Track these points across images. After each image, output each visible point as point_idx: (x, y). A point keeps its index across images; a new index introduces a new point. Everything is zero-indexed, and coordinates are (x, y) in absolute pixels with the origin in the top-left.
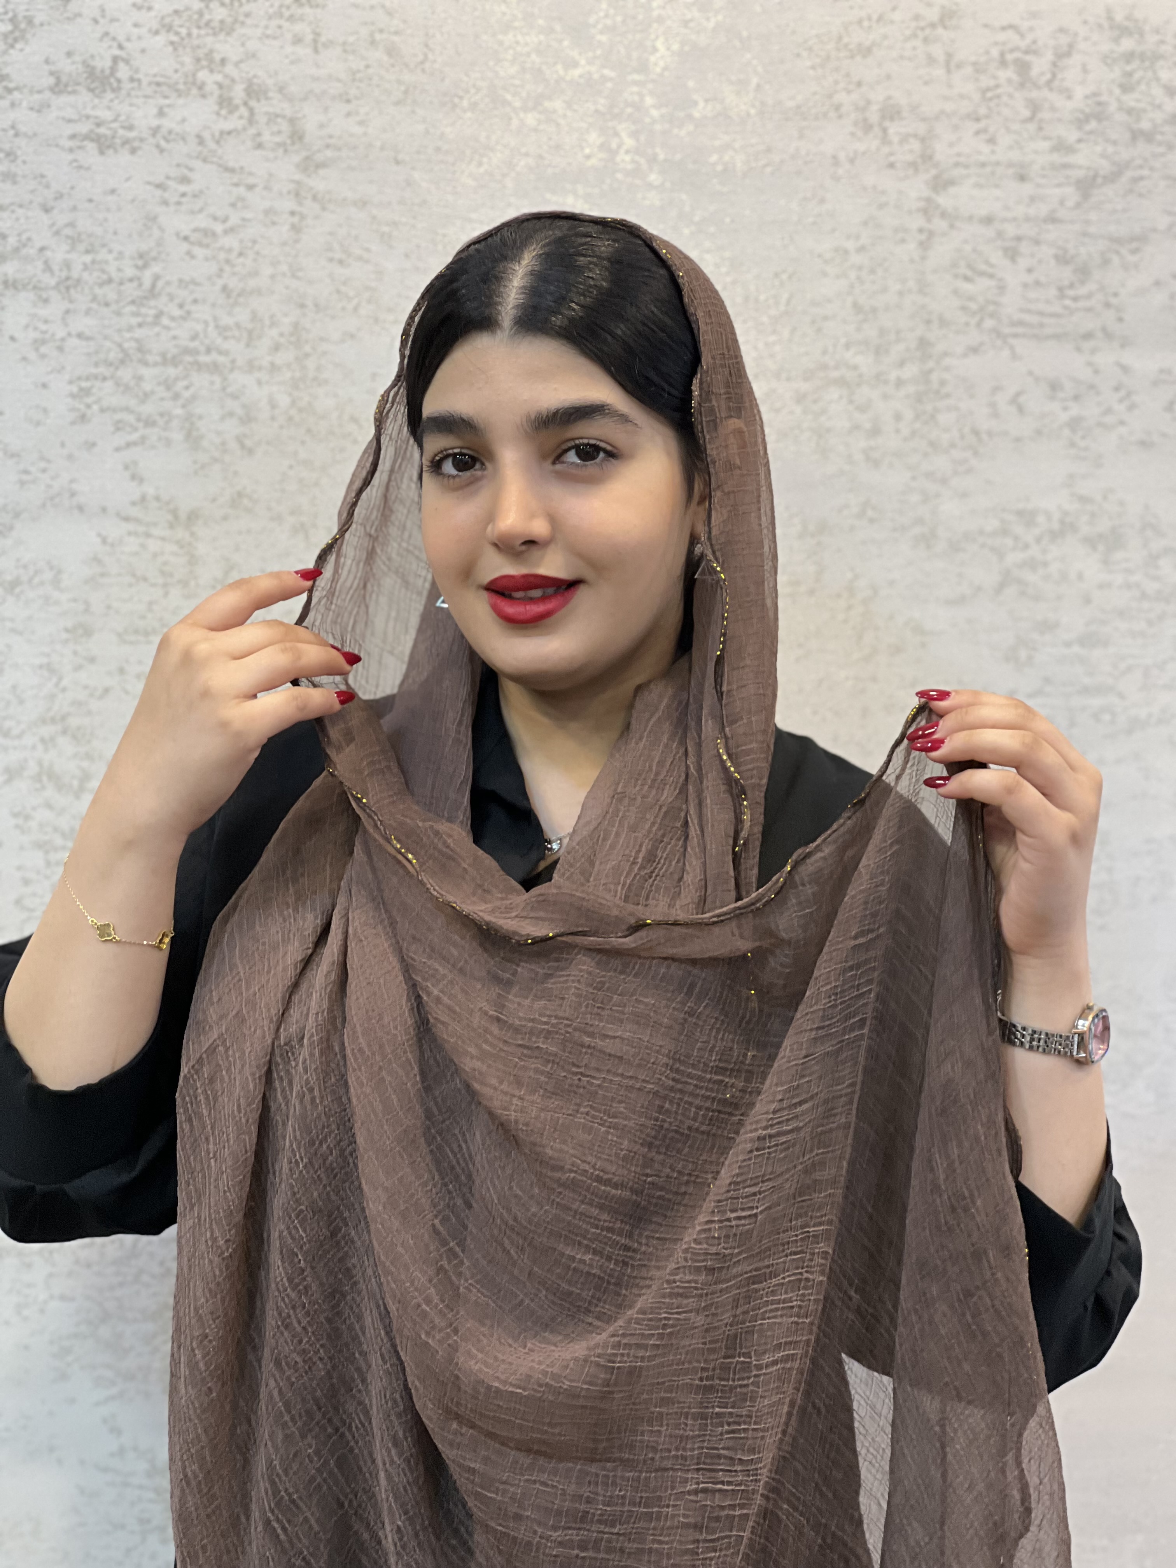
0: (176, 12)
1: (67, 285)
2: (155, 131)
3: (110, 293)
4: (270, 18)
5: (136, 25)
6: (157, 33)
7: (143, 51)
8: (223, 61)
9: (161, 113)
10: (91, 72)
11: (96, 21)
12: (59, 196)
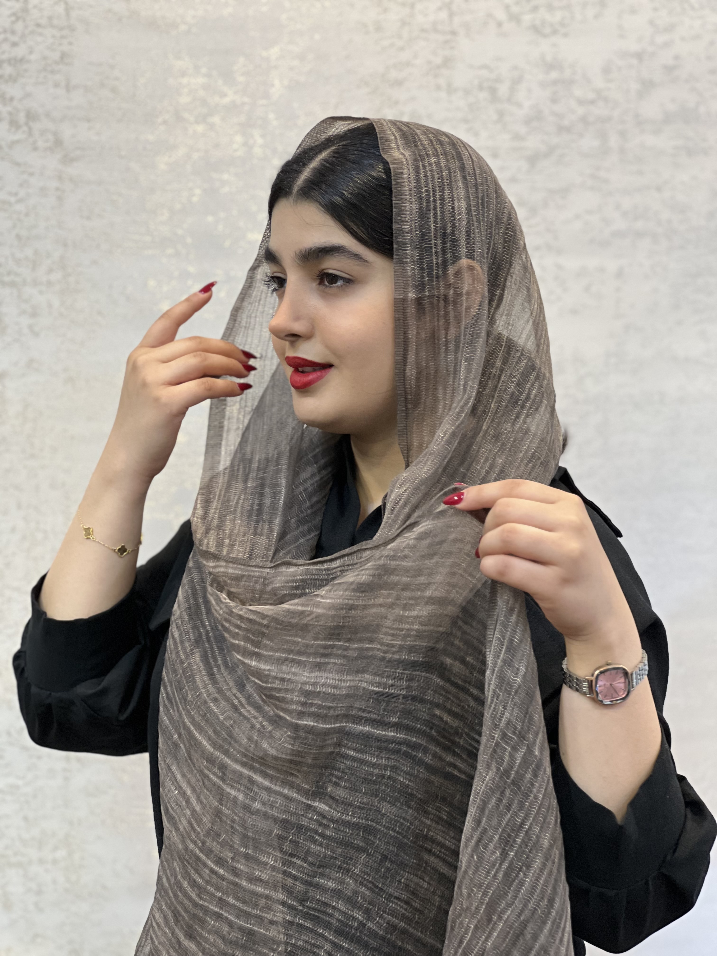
4: (40, 71)
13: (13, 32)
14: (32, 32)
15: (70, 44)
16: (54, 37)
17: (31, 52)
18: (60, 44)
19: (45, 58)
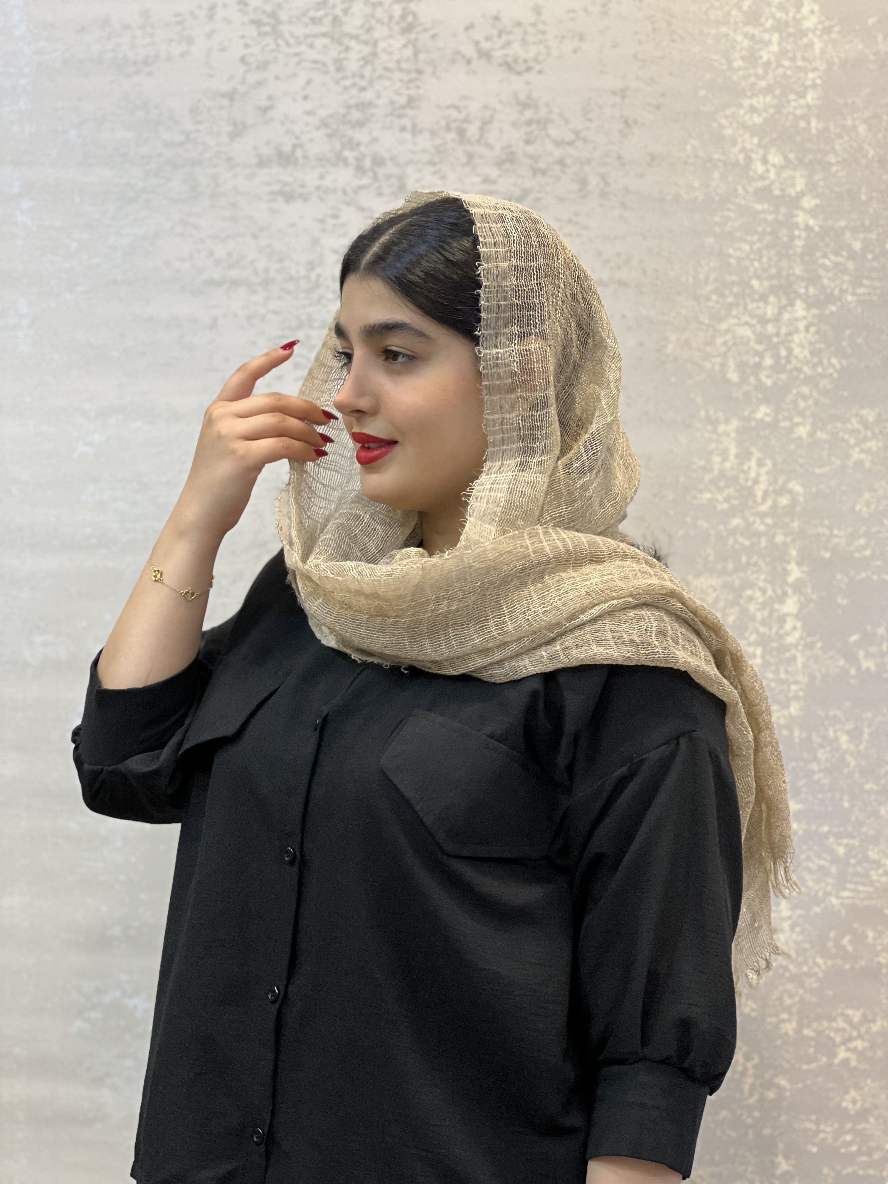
0: (331, 116)
1: (267, 282)
2: (318, 188)
3: (291, 286)
4: (386, 116)
5: (307, 124)
6: (318, 128)
7: (311, 140)
8: (359, 144)
9: (322, 177)
10: (280, 154)
11: (282, 123)
12: (262, 229)
13: (362, 77)
14: (380, 77)
15: (418, 87)
16: (401, 80)
17: (379, 96)
18: (408, 88)
19: (392, 102)
